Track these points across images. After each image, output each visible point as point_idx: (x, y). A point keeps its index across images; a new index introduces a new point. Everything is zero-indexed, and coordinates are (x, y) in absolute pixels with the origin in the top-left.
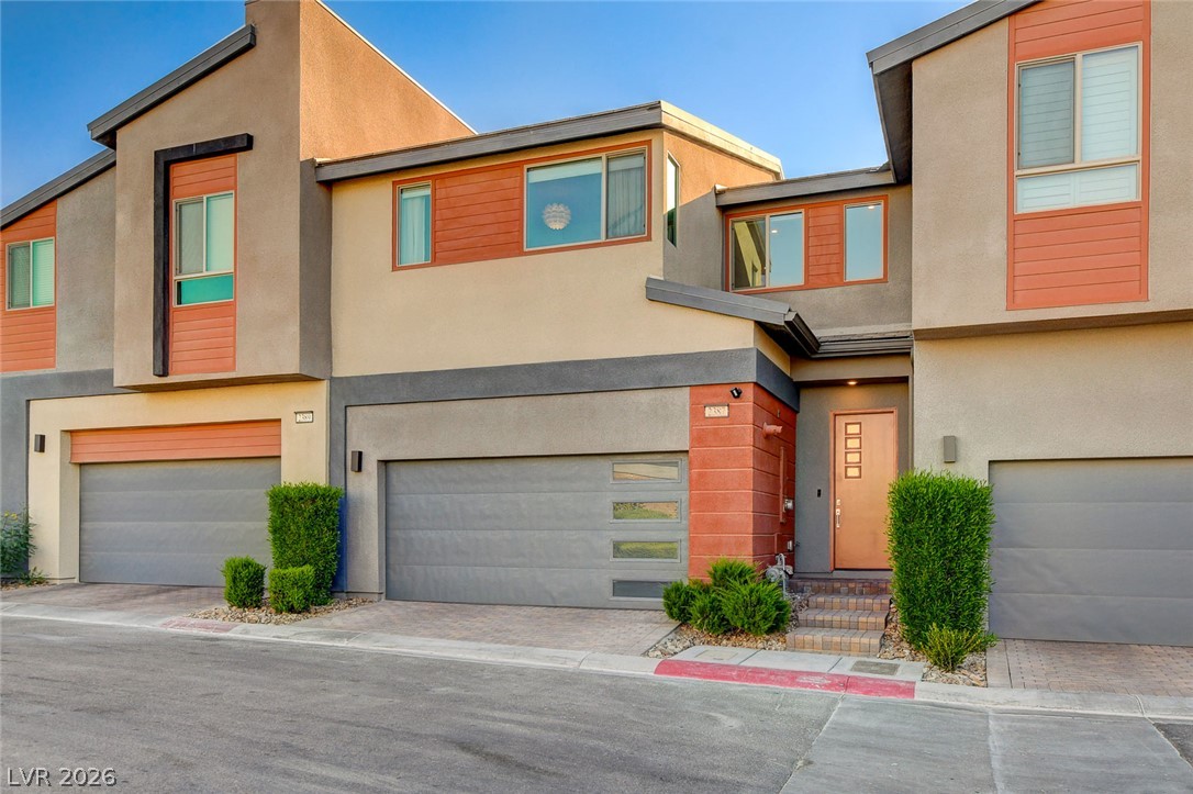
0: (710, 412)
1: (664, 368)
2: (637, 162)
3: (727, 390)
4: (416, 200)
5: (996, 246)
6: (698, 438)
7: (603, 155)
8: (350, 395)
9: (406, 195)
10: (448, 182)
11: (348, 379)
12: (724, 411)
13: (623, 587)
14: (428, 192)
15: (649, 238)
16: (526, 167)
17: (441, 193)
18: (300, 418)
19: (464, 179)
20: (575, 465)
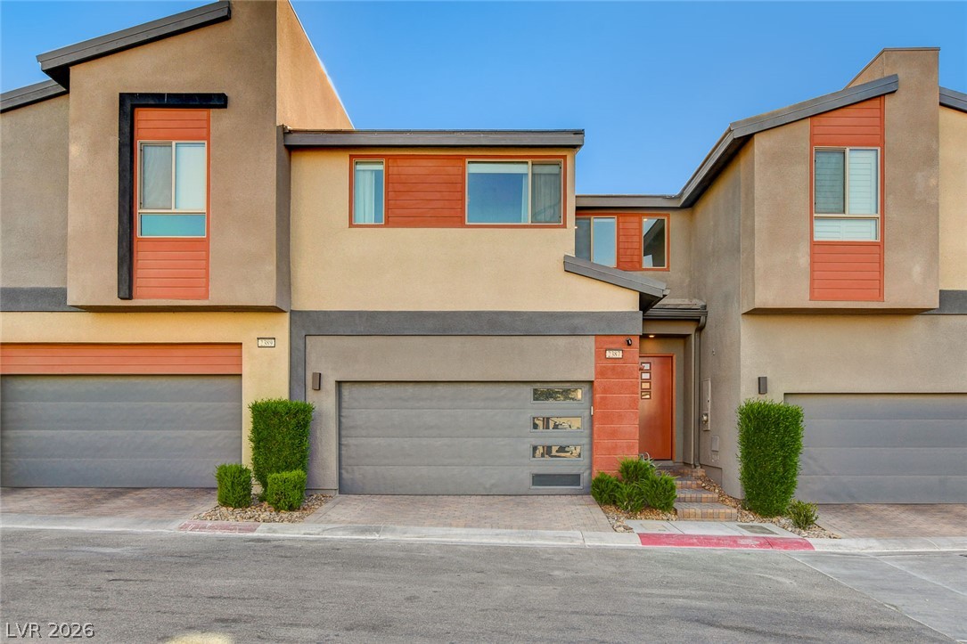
0: (609, 354)
1: (576, 321)
2: (554, 169)
3: (624, 339)
4: (369, 173)
5: (804, 260)
6: (601, 373)
7: (530, 161)
8: (308, 326)
9: (359, 167)
10: (400, 162)
11: (308, 313)
12: (619, 354)
13: (539, 479)
14: (381, 167)
15: (564, 226)
16: (467, 160)
17: (394, 170)
18: (262, 343)
19: (414, 162)
20: (504, 389)
